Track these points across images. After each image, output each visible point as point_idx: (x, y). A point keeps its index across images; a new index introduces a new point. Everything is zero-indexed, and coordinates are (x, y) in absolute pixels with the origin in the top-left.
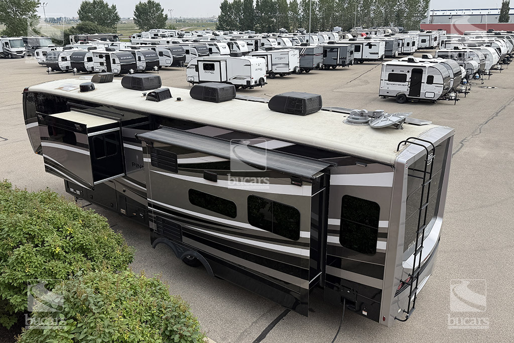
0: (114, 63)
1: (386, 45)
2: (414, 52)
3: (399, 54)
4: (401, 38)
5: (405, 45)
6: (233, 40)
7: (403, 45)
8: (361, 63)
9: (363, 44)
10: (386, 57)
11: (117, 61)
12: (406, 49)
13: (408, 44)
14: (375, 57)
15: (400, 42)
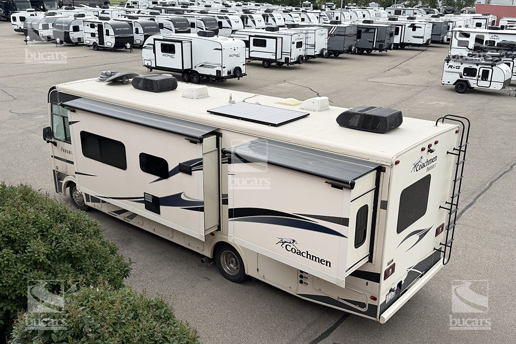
0: (108, 34)
1: (433, 28)
4: (452, 20)
6: (248, 13)
8: (402, 48)
10: (433, 42)
11: (112, 32)
14: (420, 41)
15: (451, 24)
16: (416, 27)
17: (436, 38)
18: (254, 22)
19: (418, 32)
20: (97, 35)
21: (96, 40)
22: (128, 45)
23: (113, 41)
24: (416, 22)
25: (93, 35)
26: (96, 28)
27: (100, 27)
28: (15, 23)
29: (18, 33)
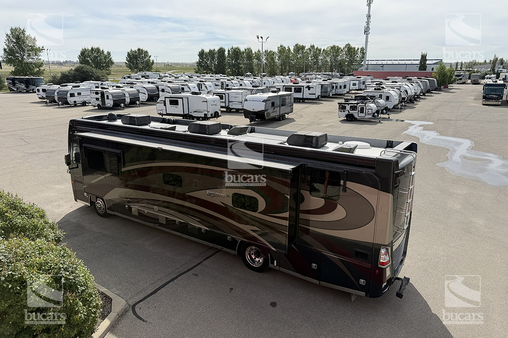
0: (108, 98)
1: (322, 88)
2: (346, 93)
3: (333, 95)
4: (335, 82)
5: (339, 87)
6: (202, 81)
7: (336, 87)
8: (303, 102)
9: (303, 87)
10: (322, 97)
11: (110, 97)
12: (339, 91)
13: (341, 87)
14: (313, 97)
15: (334, 85)
16: (310, 88)
17: (325, 94)
18: (206, 87)
19: (312, 91)
20: (100, 99)
21: (99, 102)
22: (122, 105)
23: (112, 103)
24: (310, 84)
25: (97, 99)
26: (100, 95)
27: (103, 94)
28: (38, 93)
29: (41, 100)
